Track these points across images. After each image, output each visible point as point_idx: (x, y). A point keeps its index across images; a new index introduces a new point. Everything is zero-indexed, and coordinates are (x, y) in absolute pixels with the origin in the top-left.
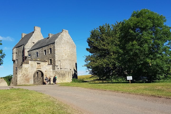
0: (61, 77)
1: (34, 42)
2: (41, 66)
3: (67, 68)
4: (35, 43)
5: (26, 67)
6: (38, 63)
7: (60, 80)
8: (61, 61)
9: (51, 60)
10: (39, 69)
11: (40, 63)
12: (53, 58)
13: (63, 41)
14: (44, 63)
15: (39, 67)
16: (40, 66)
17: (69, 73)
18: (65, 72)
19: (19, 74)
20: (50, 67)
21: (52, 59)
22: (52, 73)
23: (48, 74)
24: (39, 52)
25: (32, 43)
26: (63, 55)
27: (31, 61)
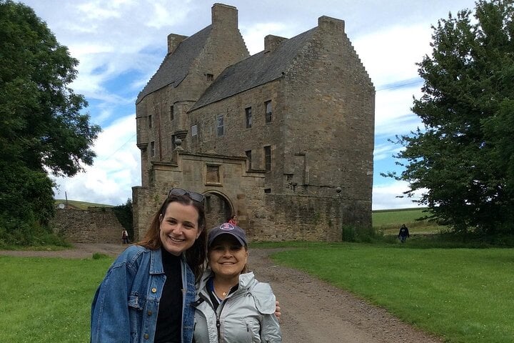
0: (298, 221)
1: (210, 72)
2: (221, 176)
3: (331, 183)
4: (215, 78)
5: (166, 181)
6: (210, 167)
7: (295, 231)
8: (307, 153)
9: (267, 149)
10: (214, 188)
11: (218, 166)
12: (277, 142)
13: (321, 69)
14: (235, 167)
15: (213, 179)
16: (218, 175)
17: (329, 205)
18: (313, 202)
19: (145, 204)
20: (257, 179)
21: (274, 148)
22: (263, 203)
23: (249, 208)
24: (228, 116)
25: (202, 79)
26: (316, 132)
27: (185, 157)
